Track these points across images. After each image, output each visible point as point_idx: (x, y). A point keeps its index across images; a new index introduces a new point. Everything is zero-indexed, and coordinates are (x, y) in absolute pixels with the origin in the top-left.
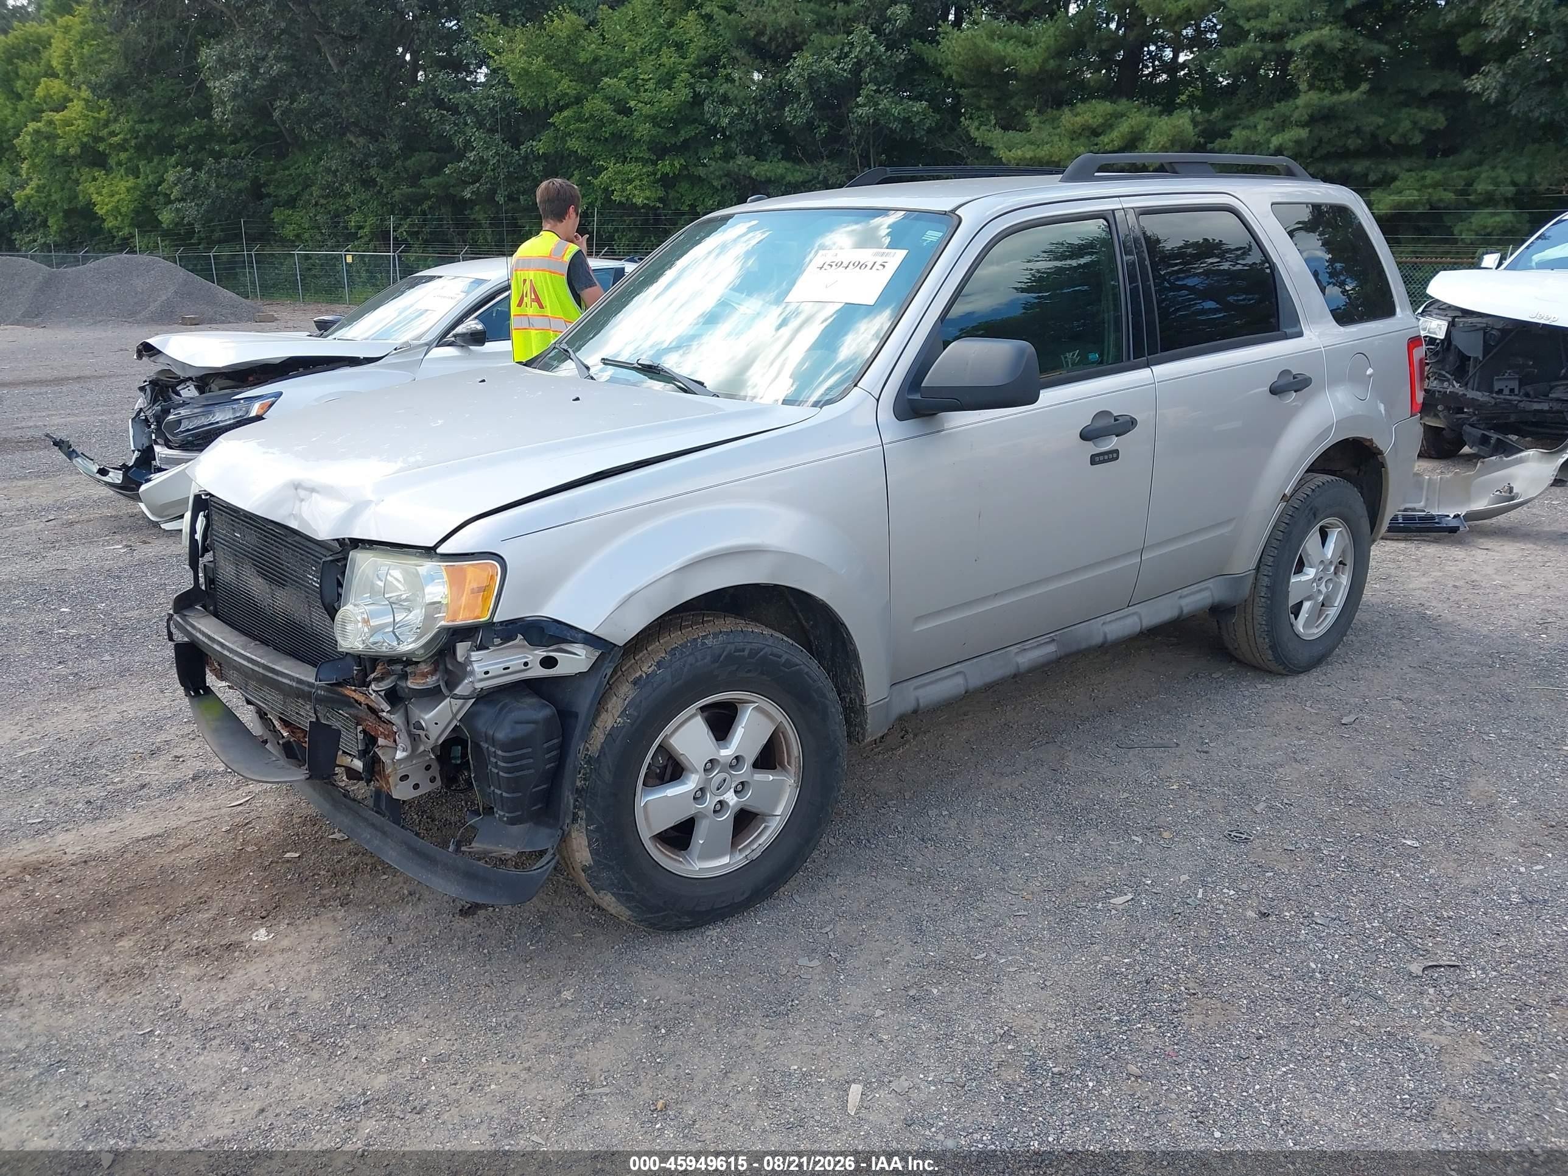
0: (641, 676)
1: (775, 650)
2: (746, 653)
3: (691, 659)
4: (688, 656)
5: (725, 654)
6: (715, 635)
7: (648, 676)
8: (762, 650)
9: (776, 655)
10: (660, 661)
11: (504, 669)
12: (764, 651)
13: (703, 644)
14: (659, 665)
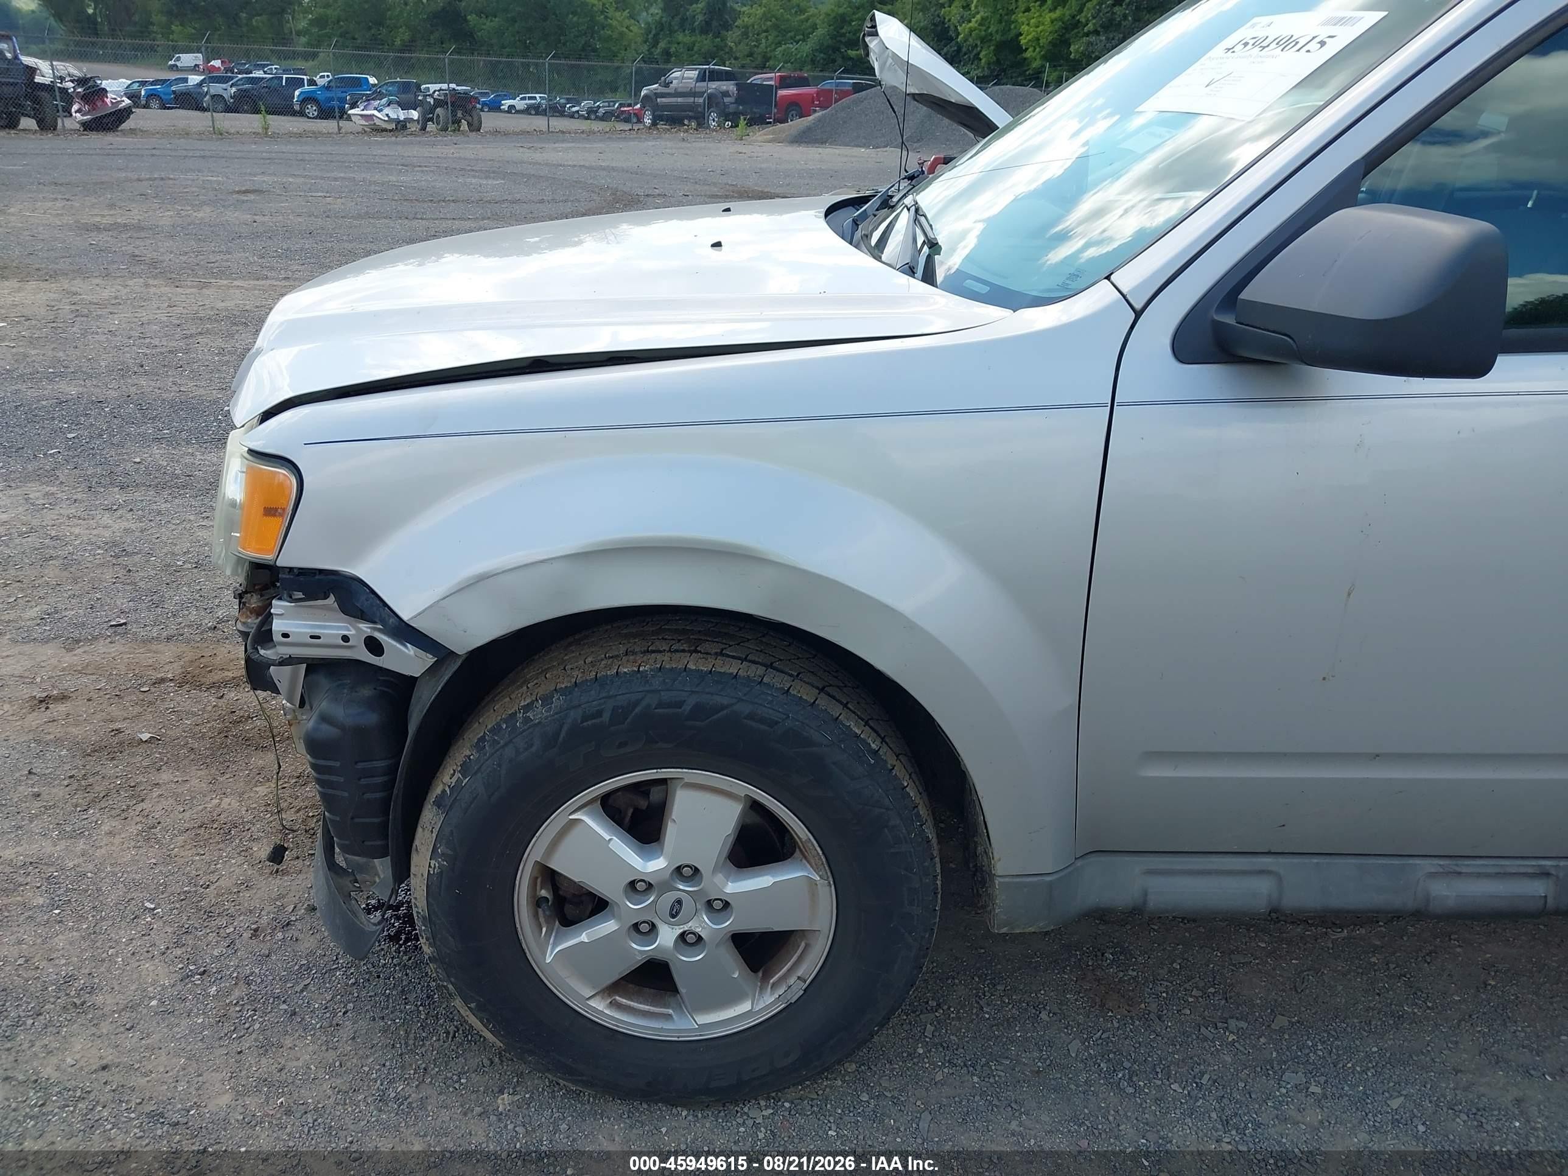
0: (444, 791)
1: (666, 696)
2: (606, 717)
3: (509, 752)
4: (503, 747)
5: (565, 728)
6: (546, 700)
7: (452, 789)
8: (636, 704)
9: (670, 705)
10: (464, 762)
11: (312, 637)
12: (644, 703)
13: (527, 720)
14: (465, 769)
